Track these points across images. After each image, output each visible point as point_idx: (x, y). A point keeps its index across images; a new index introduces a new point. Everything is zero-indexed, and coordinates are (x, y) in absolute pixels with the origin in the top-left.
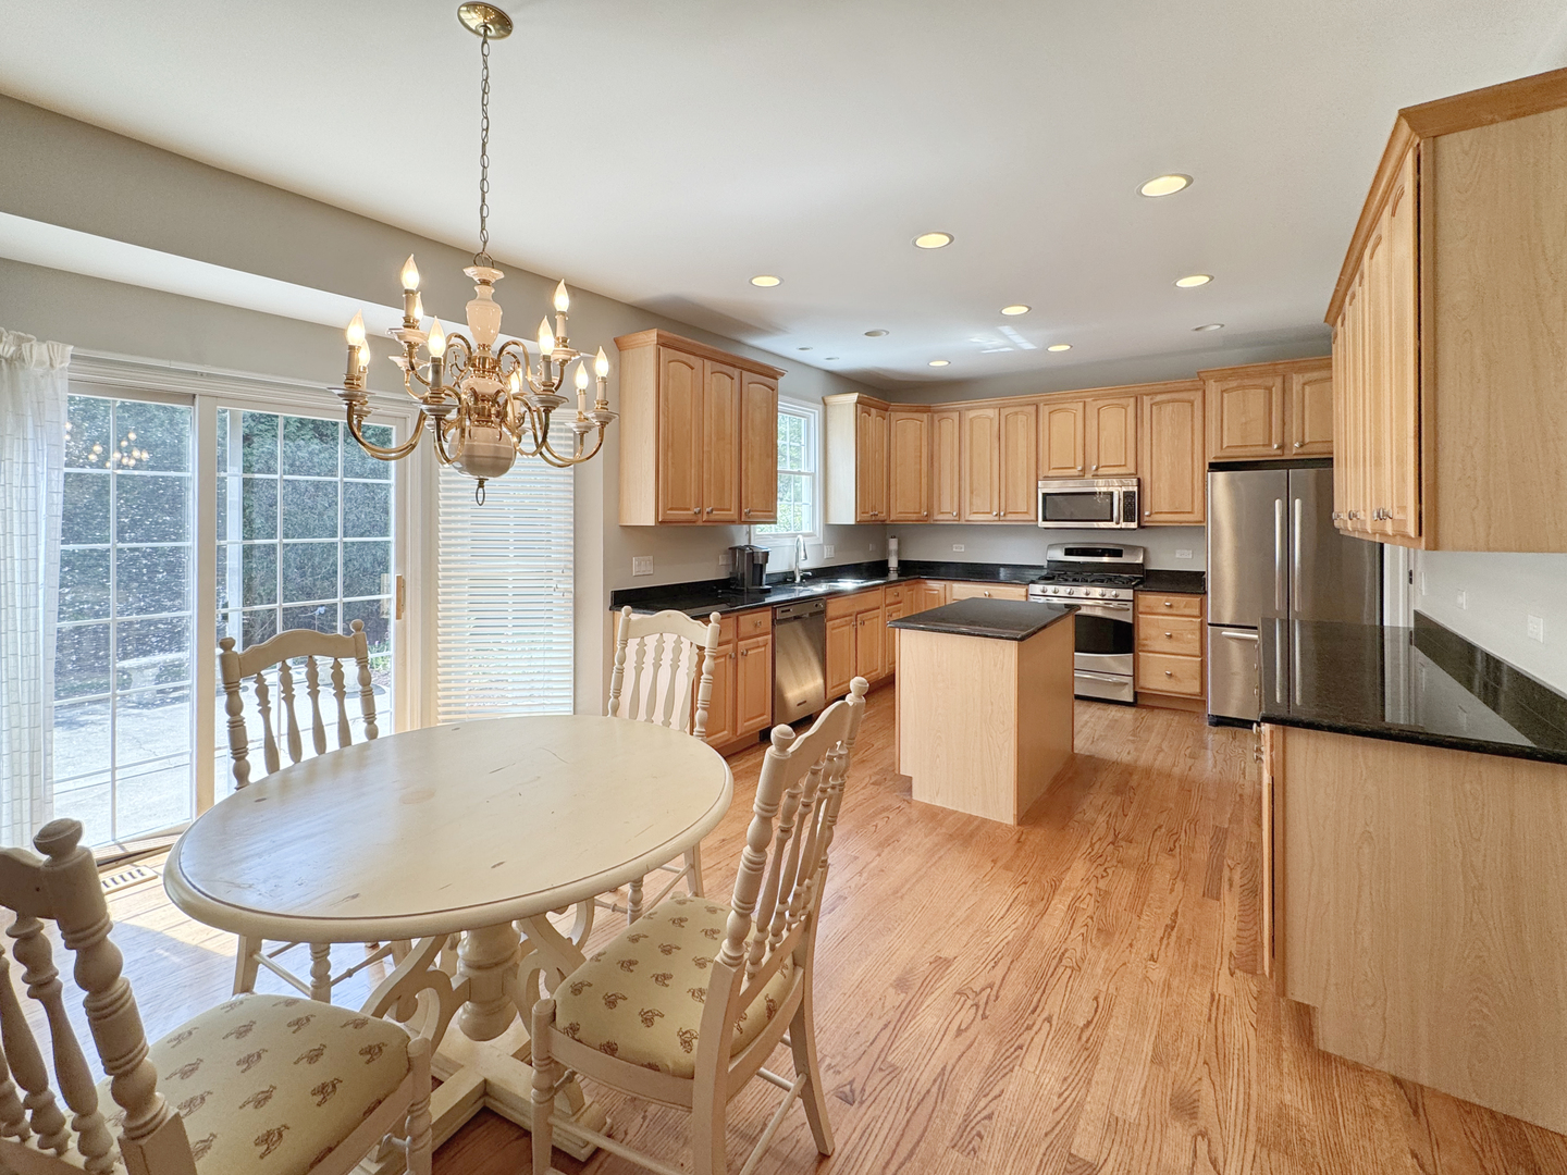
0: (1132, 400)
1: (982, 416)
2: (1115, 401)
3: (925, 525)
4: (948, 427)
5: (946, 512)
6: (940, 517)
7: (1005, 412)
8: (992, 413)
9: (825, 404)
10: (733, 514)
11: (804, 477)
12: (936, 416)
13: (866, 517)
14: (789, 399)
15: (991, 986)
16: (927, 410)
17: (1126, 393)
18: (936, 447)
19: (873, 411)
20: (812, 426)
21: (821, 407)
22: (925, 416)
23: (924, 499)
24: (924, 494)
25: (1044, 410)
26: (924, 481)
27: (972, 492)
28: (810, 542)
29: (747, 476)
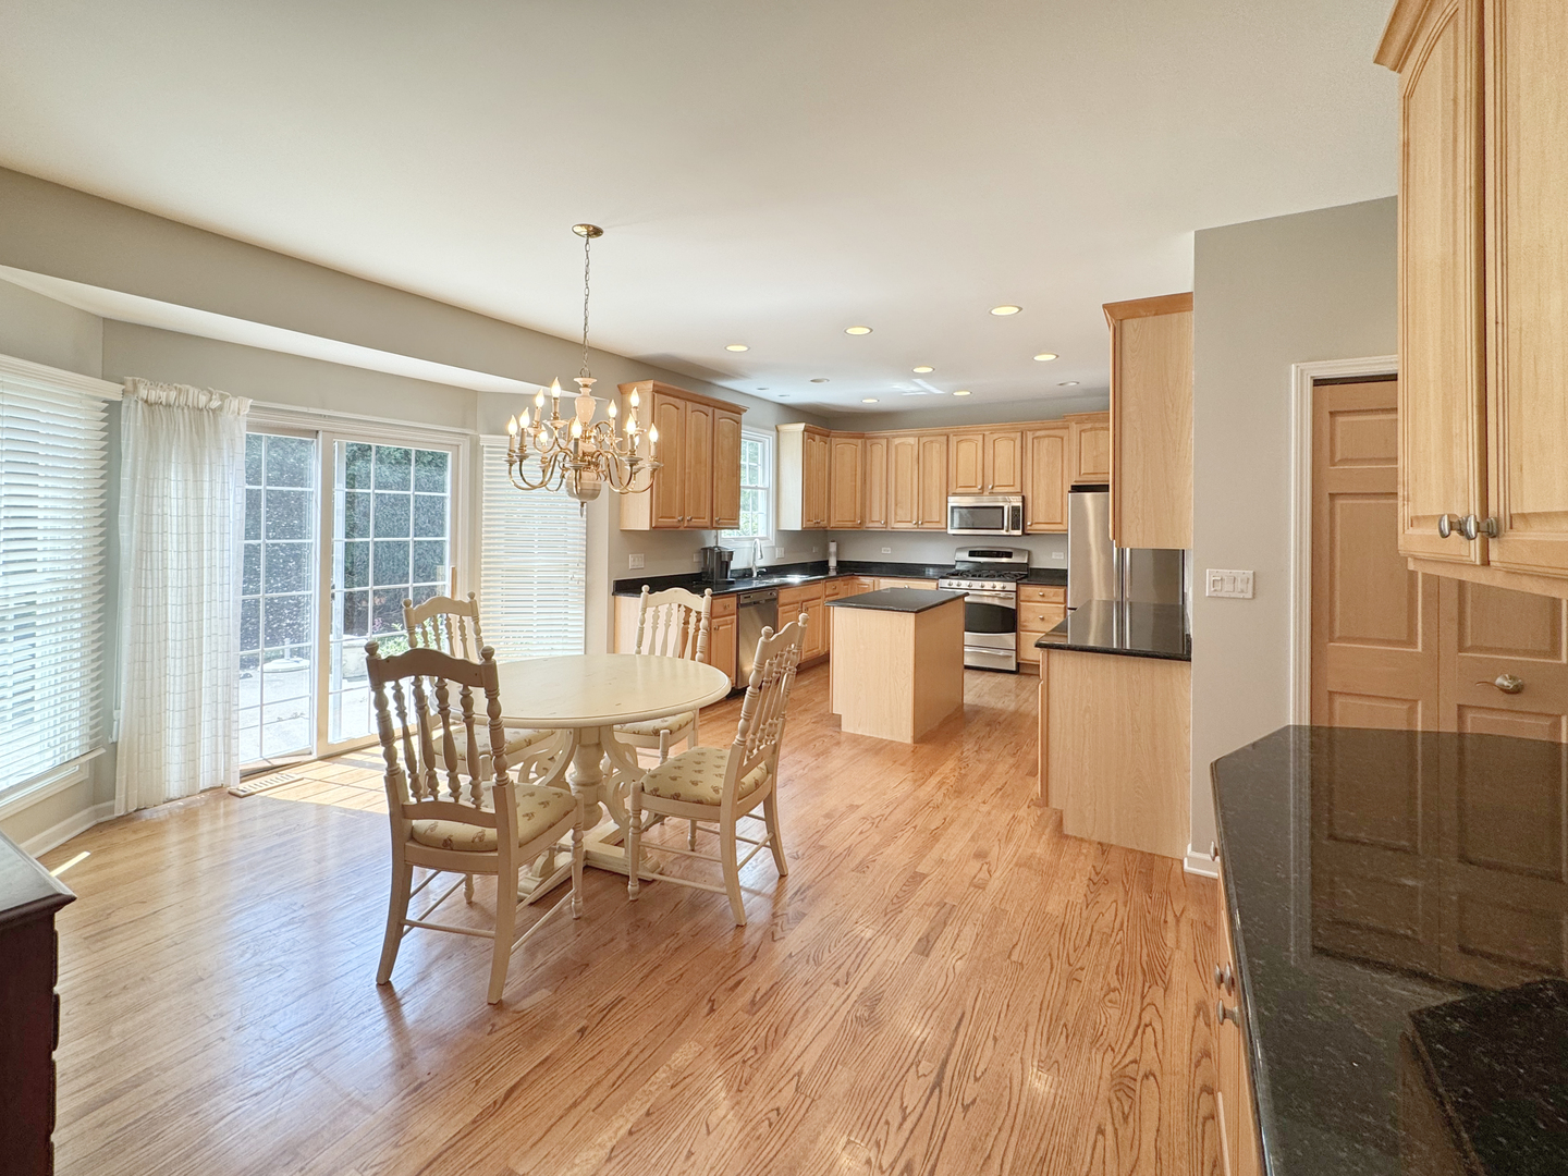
0: (1019, 434)
1: (906, 443)
2: (1007, 435)
3: (860, 532)
4: (878, 451)
5: (876, 521)
6: (871, 525)
7: (923, 440)
8: (912, 440)
9: (778, 431)
10: (707, 521)
11: (760, 491)
12: (868, 441)
13: (811, 524)
14: (749, 428)
15: (883, 816)
16: (861, 436)
17: (1014, 428)
18: (868, 467)
19: (817, 437)
20: (767, 449)
21: (774, 433)
22: (860, 441)
23: (858, 510)
24: (858, 505)
25: (953, 440)
26: (858, 495)
27: (896, 505)
28: (764, 544)
29: (717, 491)
